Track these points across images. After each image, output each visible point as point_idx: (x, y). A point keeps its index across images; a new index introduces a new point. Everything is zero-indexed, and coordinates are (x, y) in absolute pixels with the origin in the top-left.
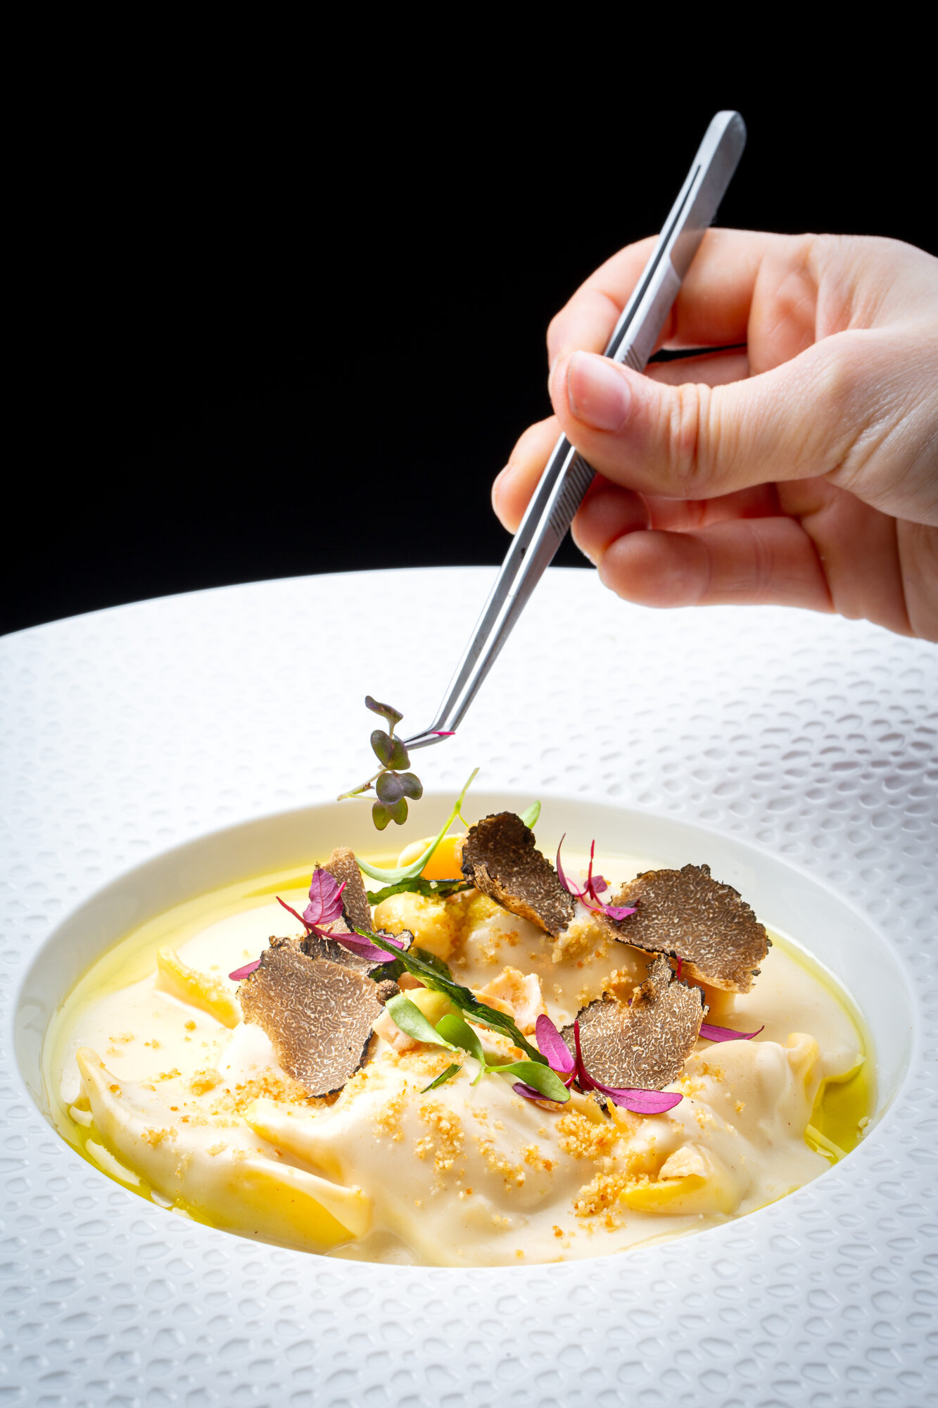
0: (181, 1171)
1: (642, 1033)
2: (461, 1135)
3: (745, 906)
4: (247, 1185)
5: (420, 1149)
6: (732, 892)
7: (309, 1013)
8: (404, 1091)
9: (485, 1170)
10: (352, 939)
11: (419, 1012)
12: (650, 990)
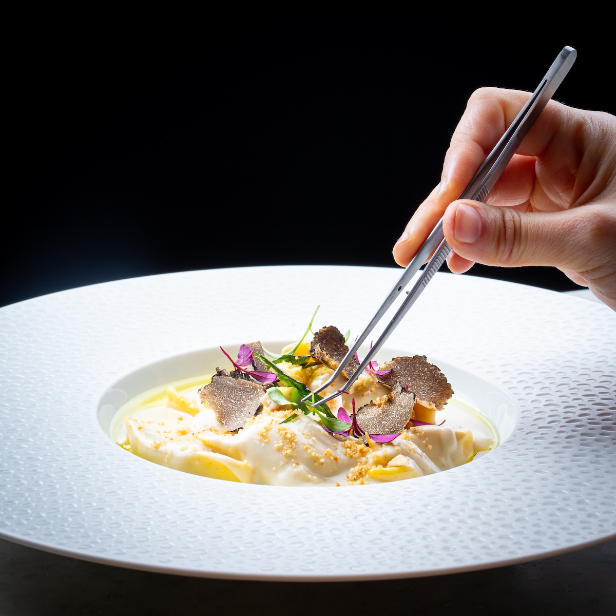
0: (167, 459)
1: (387, 416)
2: (296, 440)
3: (442, 375)
4: (197, 463)
5: (276, 446)
6: (436, 368)
7: (232, 401)
8: (271, 423)
9: (306, 456)
10: (256, 373)
11: (282, 394)
12: (391, 397)
